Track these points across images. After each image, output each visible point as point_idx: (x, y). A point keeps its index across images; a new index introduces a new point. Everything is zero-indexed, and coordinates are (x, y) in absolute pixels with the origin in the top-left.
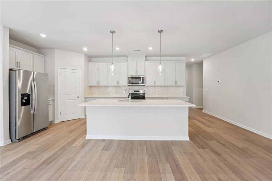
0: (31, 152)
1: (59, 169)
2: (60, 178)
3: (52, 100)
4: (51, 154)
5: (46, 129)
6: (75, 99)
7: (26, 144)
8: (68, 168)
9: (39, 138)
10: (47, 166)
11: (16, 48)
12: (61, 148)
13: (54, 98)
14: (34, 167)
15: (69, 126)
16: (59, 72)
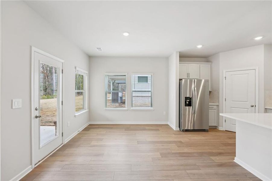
0: (182, 142)
1: (182, 165)
2: (176, 171)
3: (217, 105)
4: (190, 151)
5: (206, 131)
6: (248, 109)
7: (185, 135)
8: (188, 170)
9: (195, 135)
10: (179, 157)
11: (186, 63)
12: (200, 153)
13: (219, 103)
14: (173, 152)
15: (229, 138)
16: (224, 76)
